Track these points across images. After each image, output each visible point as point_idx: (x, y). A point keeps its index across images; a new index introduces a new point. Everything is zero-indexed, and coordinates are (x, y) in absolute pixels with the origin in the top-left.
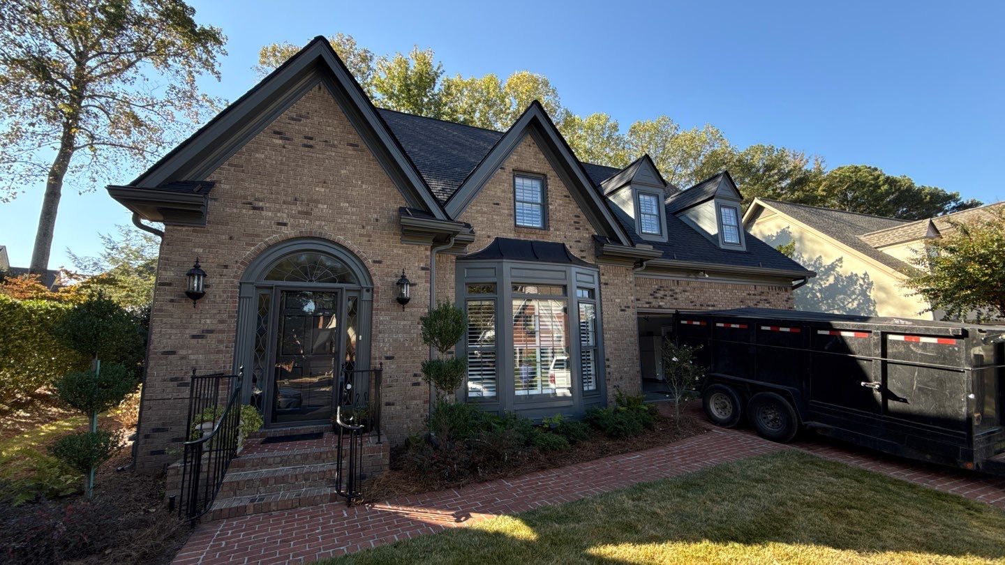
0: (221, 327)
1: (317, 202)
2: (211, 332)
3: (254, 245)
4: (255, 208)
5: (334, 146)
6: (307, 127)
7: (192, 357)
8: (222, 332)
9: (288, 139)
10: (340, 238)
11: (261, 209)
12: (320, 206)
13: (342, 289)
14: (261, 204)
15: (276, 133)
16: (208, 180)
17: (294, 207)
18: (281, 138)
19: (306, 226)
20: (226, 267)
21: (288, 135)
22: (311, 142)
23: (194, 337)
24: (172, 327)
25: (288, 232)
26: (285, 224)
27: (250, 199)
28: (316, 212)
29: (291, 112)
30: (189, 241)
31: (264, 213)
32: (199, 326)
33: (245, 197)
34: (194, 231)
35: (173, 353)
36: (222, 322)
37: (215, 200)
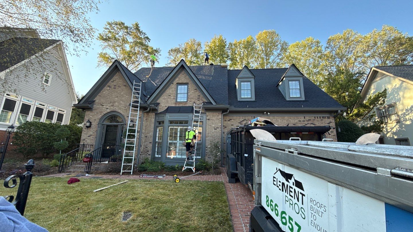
0: (93, 134)
1: (115, 102)
2: (91, 135)
3: (101, 114)
4: (102, 105)
5: (120, 87)
6: (115, 83)
7: (88, 141)
8: (93, 135)
9: (110, 87)
10: (119, 111)
11: (103, 105)
12: (116, 103)
13: (119, 124)
14: (103, 104)
15: (108, 86)
16: (94, 100)
17: (110, 104)
18: (109, 87)
19: (112, 109)
20: (95, 120)
21: (111, 86)
22: (115, 87)
23: (88, 136)
24: (85, 134)
25: (108, 111)
26: (108, 109)
27: (102, 103)
28: (115, 105)
29: (112, 80)
30: (90, 114)
31: (104, 106)
32: (90, 134)
33: (101, 103)
34: (91, 112)
35: (84, 140)
36: (94, 133)
37: (95, 104)
